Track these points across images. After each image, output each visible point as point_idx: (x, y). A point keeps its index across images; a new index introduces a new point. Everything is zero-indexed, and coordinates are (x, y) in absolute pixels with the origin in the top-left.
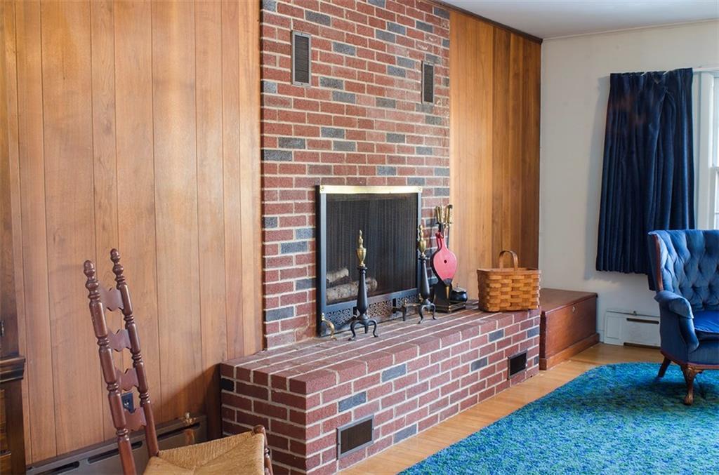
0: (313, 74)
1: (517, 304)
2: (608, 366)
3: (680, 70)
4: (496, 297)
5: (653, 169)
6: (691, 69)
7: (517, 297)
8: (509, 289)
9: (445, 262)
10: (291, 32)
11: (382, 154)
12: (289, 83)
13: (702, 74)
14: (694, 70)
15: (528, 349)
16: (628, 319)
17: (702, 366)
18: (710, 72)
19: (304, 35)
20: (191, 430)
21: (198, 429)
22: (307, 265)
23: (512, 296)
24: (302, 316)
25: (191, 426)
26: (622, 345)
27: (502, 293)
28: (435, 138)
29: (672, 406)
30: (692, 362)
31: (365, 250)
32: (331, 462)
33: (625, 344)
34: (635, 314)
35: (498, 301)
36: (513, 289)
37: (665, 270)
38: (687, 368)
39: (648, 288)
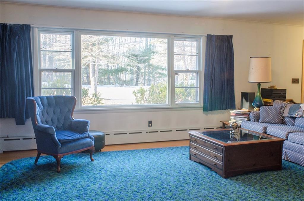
2: (9, 163)
3: (25, 25)
5: (15, 69)
6: (30, 25)
13: (34, 28)
14: (31, 26)
16: (5, 140)
17: (63, 154)
18: (37, 28)
26: (3, 152)
29: (54, 175)
30: (60, 153)
33: (4, 152)
34: (8, 137)
37: (37, 115)
38: (58, 156)
39: (16, 124)
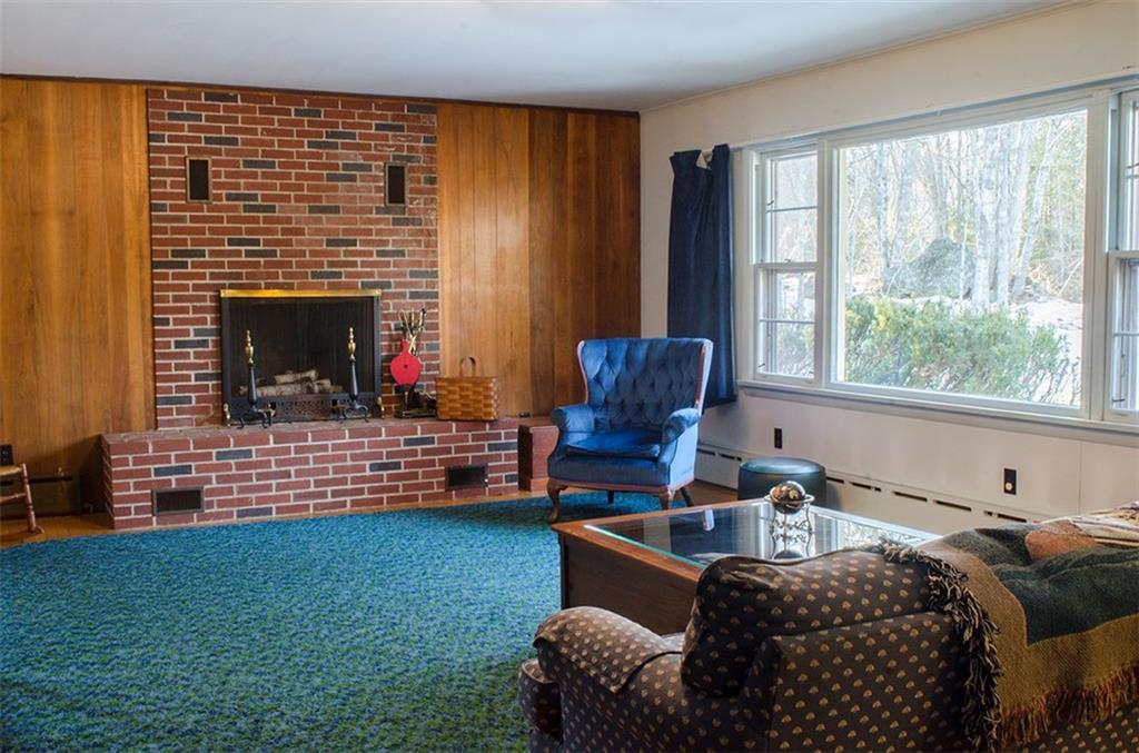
0: (215, 192)
1: (469, 413)
4: (444, 404)
7: (468, 405)
8: (456, 397)
9: (406, 366)
10: (185, 158)
11: (317, 259)
12: (183, 202)
13: (740, 151)
15: (490, 464)
18: (752, 147)
19: (201, 159)
20: (64, 483)
21: (70, 482)
22: (209, 361)
23: (463, 405)
24: (203, 405)
25: (62, 479)
27: (451, 401)
28: (411, 241)
31: (252, 348)
32: (145, 516)
35: (447, 409)
36: (462, 397)
